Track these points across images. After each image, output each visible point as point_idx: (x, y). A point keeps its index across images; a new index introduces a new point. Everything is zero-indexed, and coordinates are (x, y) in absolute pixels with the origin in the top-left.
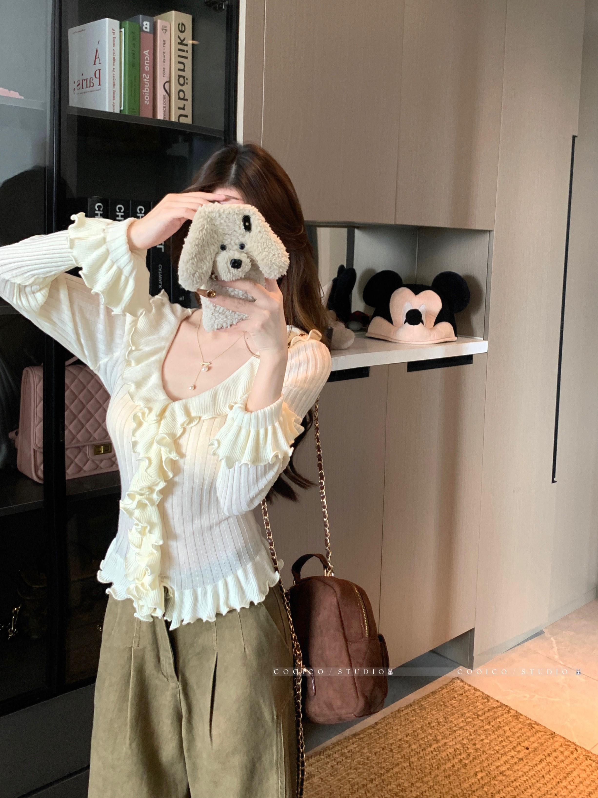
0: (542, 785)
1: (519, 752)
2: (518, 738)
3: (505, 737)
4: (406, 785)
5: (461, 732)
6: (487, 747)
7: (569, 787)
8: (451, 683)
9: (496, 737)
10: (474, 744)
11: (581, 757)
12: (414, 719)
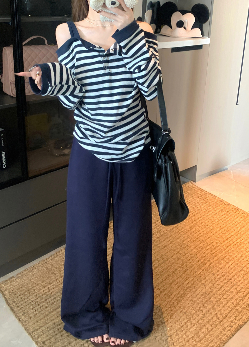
0: (224, 223)
1: (215, 211)
2: (215, 205)
3: (210, 205)
6: (203, 209)
7: (235, 224)
9: (206, 205)
11: (241, 213)
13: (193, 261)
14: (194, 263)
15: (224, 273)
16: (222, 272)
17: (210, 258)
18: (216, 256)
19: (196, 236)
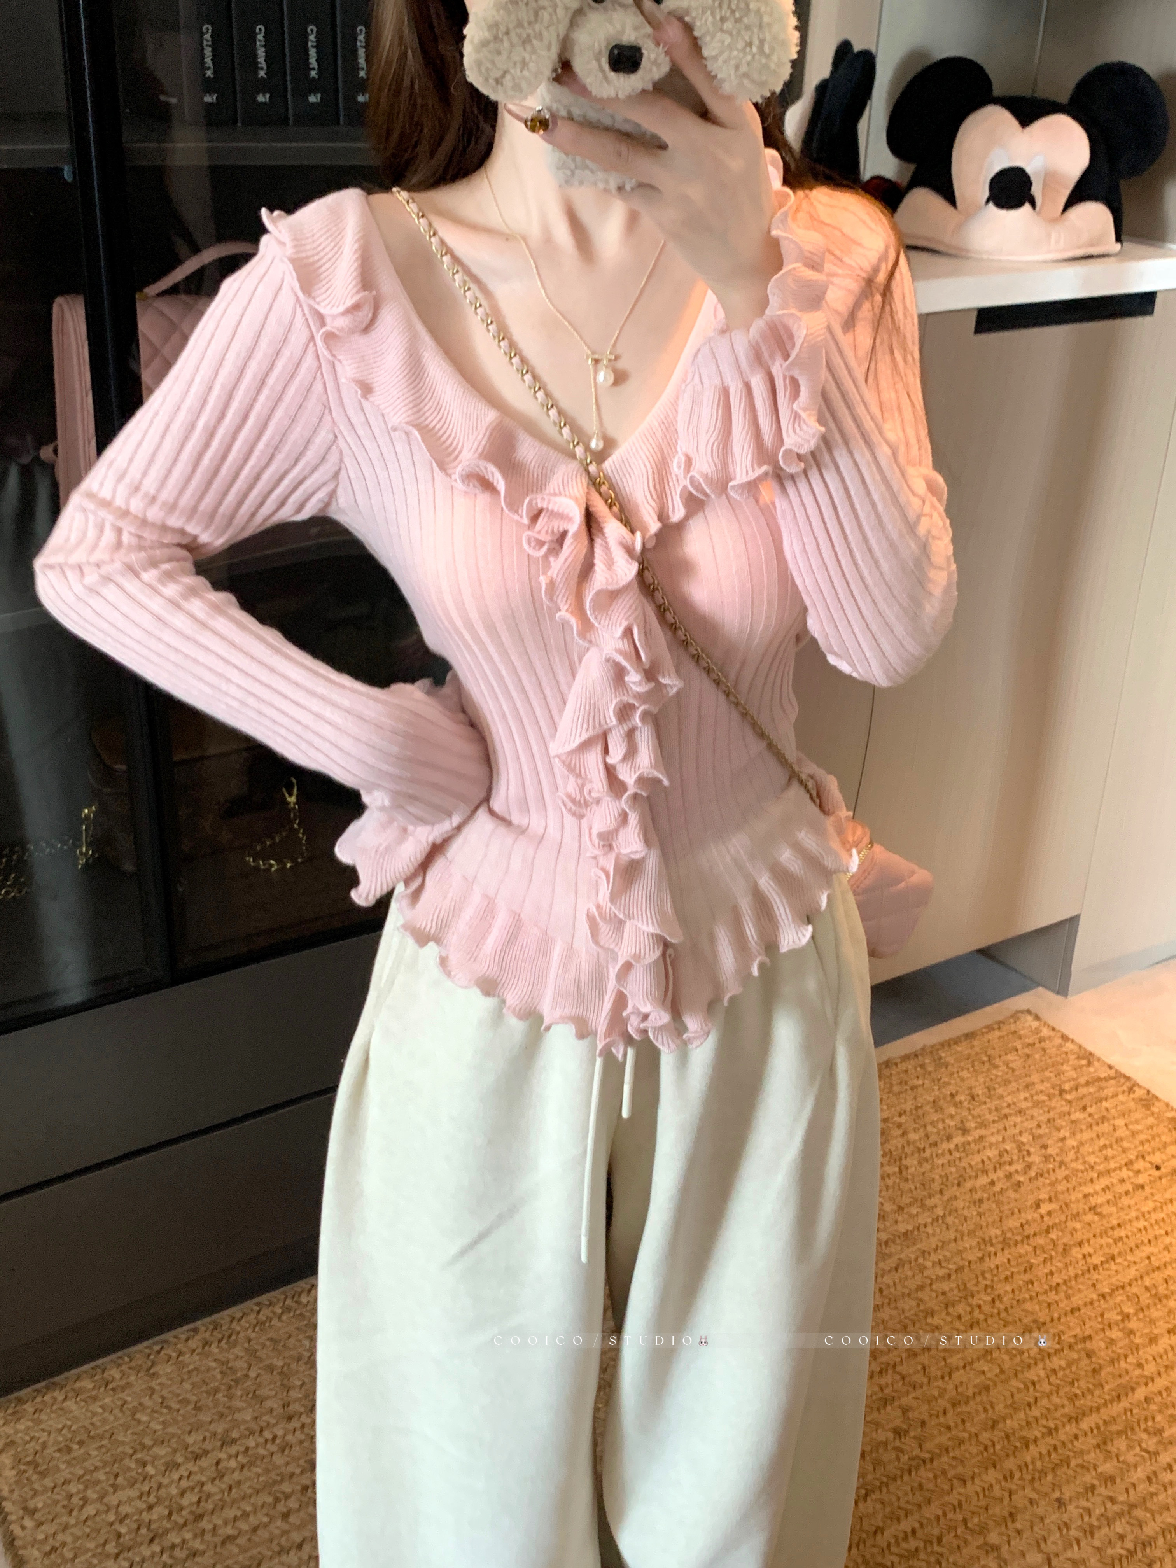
1: (1138, 1172)
2: (1142, 1143)
8: (1012, 1021)
9: (1094, 1135)
10: (1045, 1147)
12: (921, 1083)
13: (963, 1421)
14: (966, 1435)
15: (1116, 1508)
16: (1112, 1500)
17: (1058, 1414)
18: (1091, 1410)
19: (1006, 1292)
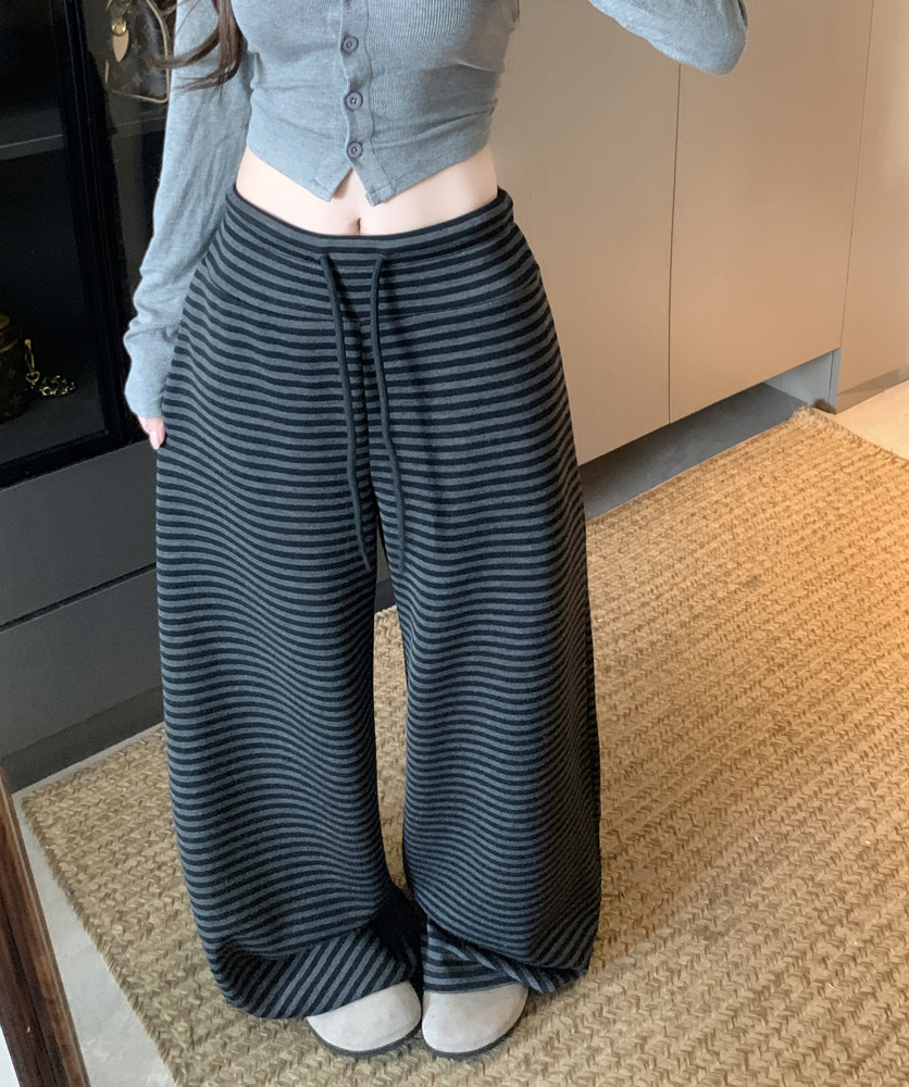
3: (889, 498)
4: (730, 565)
5: (813, 491)
9: (873, 497)
12: (735, 472)
